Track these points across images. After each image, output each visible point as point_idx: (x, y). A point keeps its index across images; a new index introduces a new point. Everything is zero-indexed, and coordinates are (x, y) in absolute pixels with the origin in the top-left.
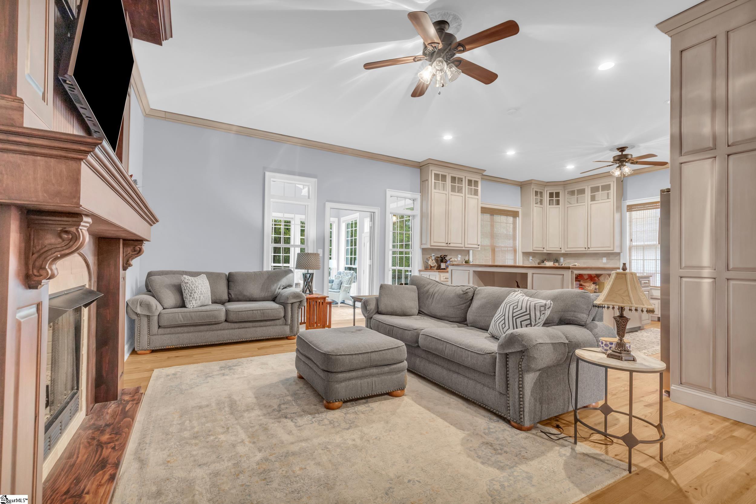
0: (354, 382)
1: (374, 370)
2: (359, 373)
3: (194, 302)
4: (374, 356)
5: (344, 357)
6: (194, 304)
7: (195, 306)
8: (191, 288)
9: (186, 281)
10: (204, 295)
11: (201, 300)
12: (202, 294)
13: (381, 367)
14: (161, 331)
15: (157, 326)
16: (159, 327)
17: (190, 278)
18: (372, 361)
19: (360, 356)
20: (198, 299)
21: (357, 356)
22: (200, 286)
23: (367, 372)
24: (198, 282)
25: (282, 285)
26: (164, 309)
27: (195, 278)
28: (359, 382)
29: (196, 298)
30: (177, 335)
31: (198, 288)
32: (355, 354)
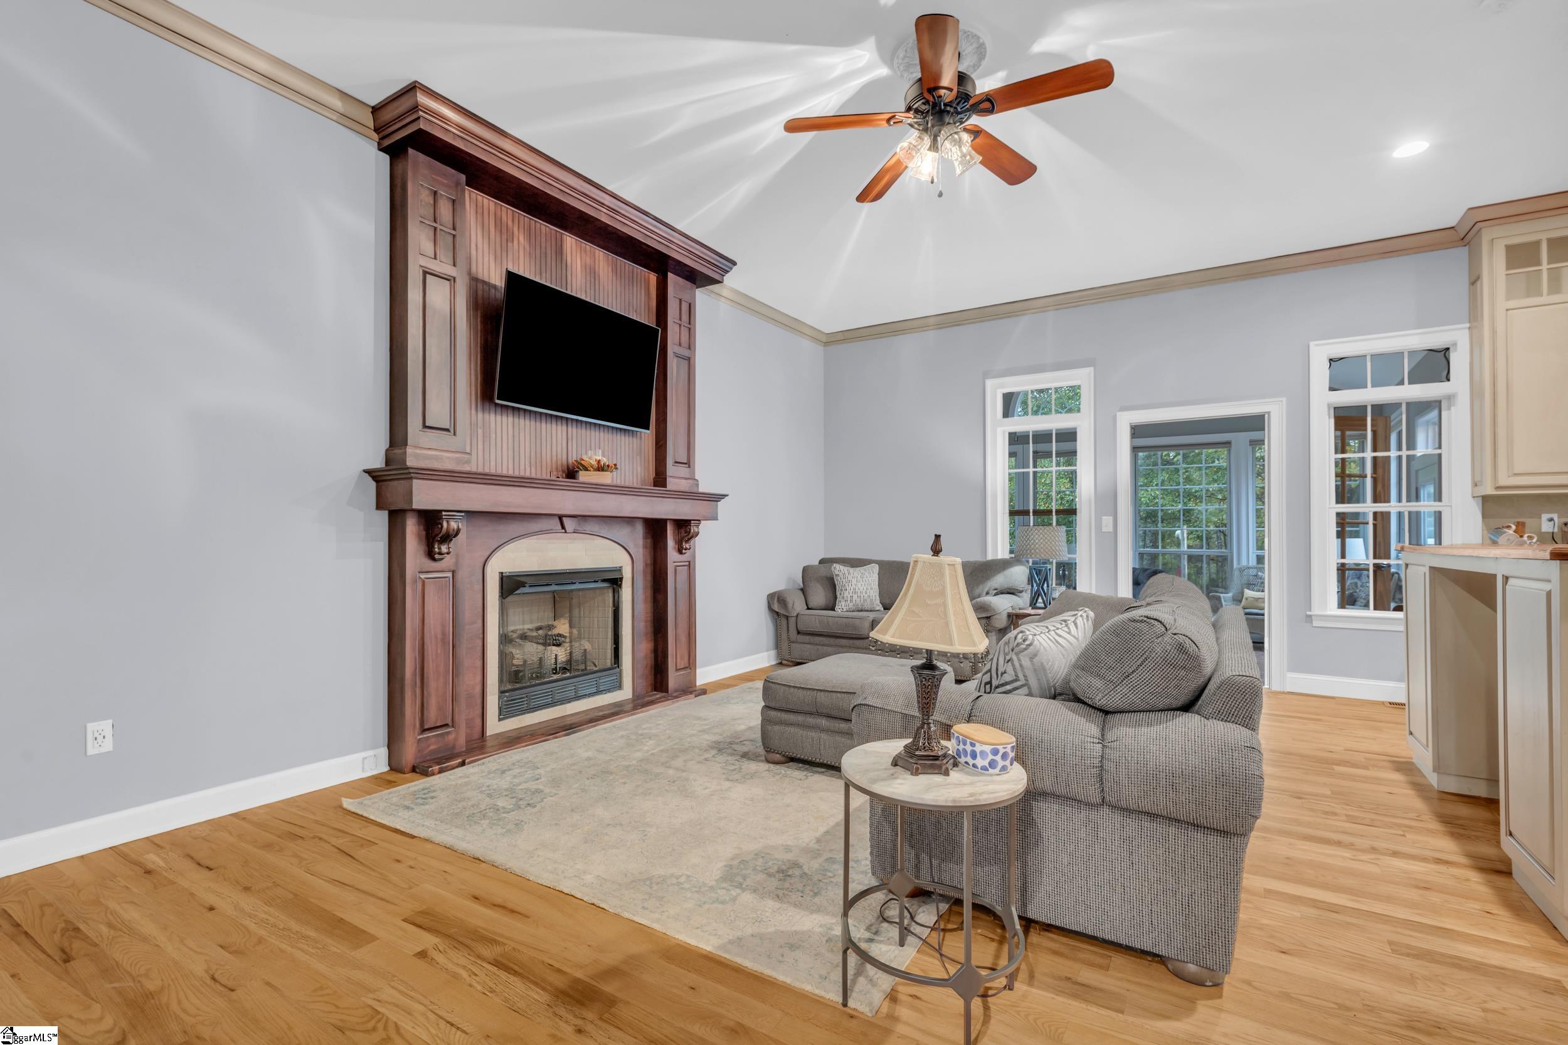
0: (792, 729)
1: (823, 722)
2: (800, 718)
3: (843, 603)
4: (822, 697)
5: (778, 686)
6: (843, 607)
7: (845, 610)
8: (841, 583)
9: (837, 573)
10: (859, 594)
11: (854, 601)
12: (855, 593)
13: (835, 721)
14: (801, 638)
15: (795, 632)
16: (799, 633)
17: (842, 568)
18: (818, 705)
19: (800, 691)
20: (849, 600)
21: (796, 690)
22: (854, 582)
23: (811, 720)
24: (852, 575)
25: (993, 588)
26: (808, 609)
27: (851, 570)
28: (800, 732)
29: (845, 598)
30: (816, 647)
31: (850, 584)
32: (794, 687)
